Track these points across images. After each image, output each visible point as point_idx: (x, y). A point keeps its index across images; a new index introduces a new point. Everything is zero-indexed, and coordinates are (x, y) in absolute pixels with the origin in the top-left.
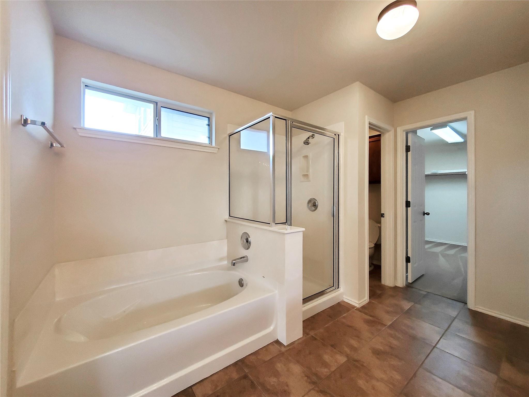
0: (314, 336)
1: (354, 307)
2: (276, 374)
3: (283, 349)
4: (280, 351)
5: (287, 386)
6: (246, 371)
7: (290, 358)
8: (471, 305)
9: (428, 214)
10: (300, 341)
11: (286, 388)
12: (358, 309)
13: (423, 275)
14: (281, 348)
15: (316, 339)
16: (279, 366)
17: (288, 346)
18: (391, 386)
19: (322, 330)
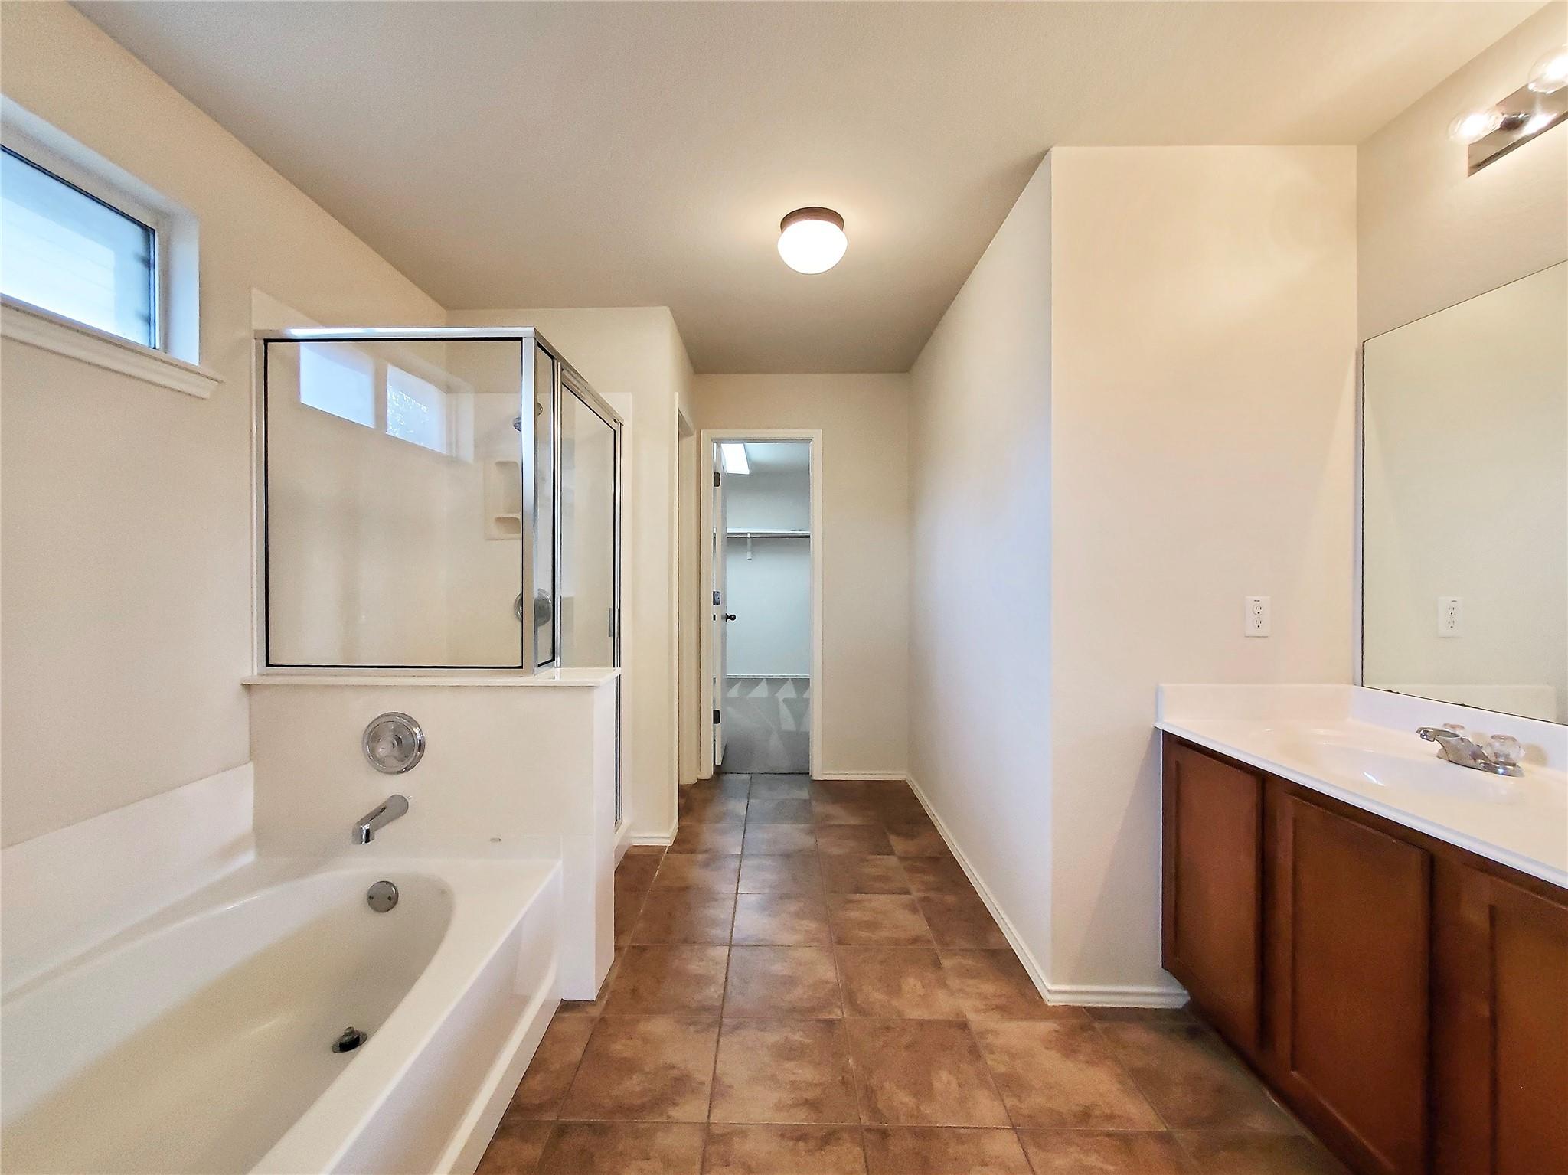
0: (634, 944)
1: (661, 849)
2: (629, 1067)
3: (595, 1012)
4: (592, 1020)
5: (673, 1067)
6: (550, 1116)
7: (627, 1017)
8: (818, 773)
9: (733, 618)
10: (616, 971)
11: (674, 1073)
12: (671, 850)
13: (726, 745)
14: (587, 1012)
15: (644, 949)
16: (620, 1048)
17: (599, 997)
18: (816, 944)
19: (640, 925)
